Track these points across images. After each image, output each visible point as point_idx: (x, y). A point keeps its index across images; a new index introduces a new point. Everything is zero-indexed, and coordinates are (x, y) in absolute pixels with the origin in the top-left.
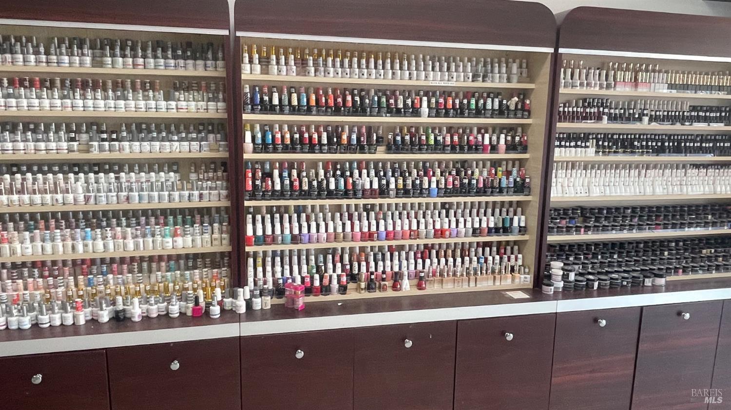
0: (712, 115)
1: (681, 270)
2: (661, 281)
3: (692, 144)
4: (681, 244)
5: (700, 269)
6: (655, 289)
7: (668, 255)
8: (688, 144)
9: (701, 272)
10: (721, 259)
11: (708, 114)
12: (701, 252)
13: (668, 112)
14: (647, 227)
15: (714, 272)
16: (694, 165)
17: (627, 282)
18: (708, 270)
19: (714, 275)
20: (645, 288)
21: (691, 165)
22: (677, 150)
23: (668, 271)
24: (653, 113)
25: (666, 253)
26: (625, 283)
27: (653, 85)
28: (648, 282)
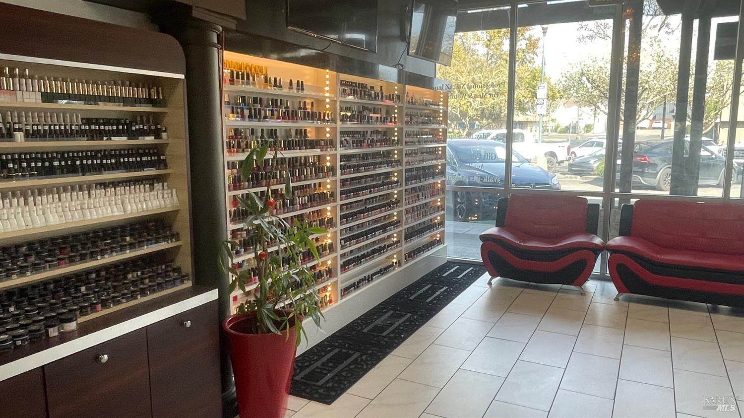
0: (107, 128)
1: (100, 305)
2: (72, 326)
3: (90, 162)
4: (103, 273)
5: (122, 299)
6: (64, 338)
7: (86, 289)
8: (85, 162)
9: (124, 301)
10: (147, 281)
11: (102, 127)
12: (126, 278)
13: (50, 126)
14: (47, 264)
15: (139, 297)
16: (101, 184)
17: (21, 340)
18: (132, 296)
19: (140, 300)
20: (50, 339)
21: (97, 184)
22: (73, 170)
23: (84, 310)
24: (29, 127)
25: (83, 289)
26: (19, 343)
27: (19, 93)
28: (53, 332)
